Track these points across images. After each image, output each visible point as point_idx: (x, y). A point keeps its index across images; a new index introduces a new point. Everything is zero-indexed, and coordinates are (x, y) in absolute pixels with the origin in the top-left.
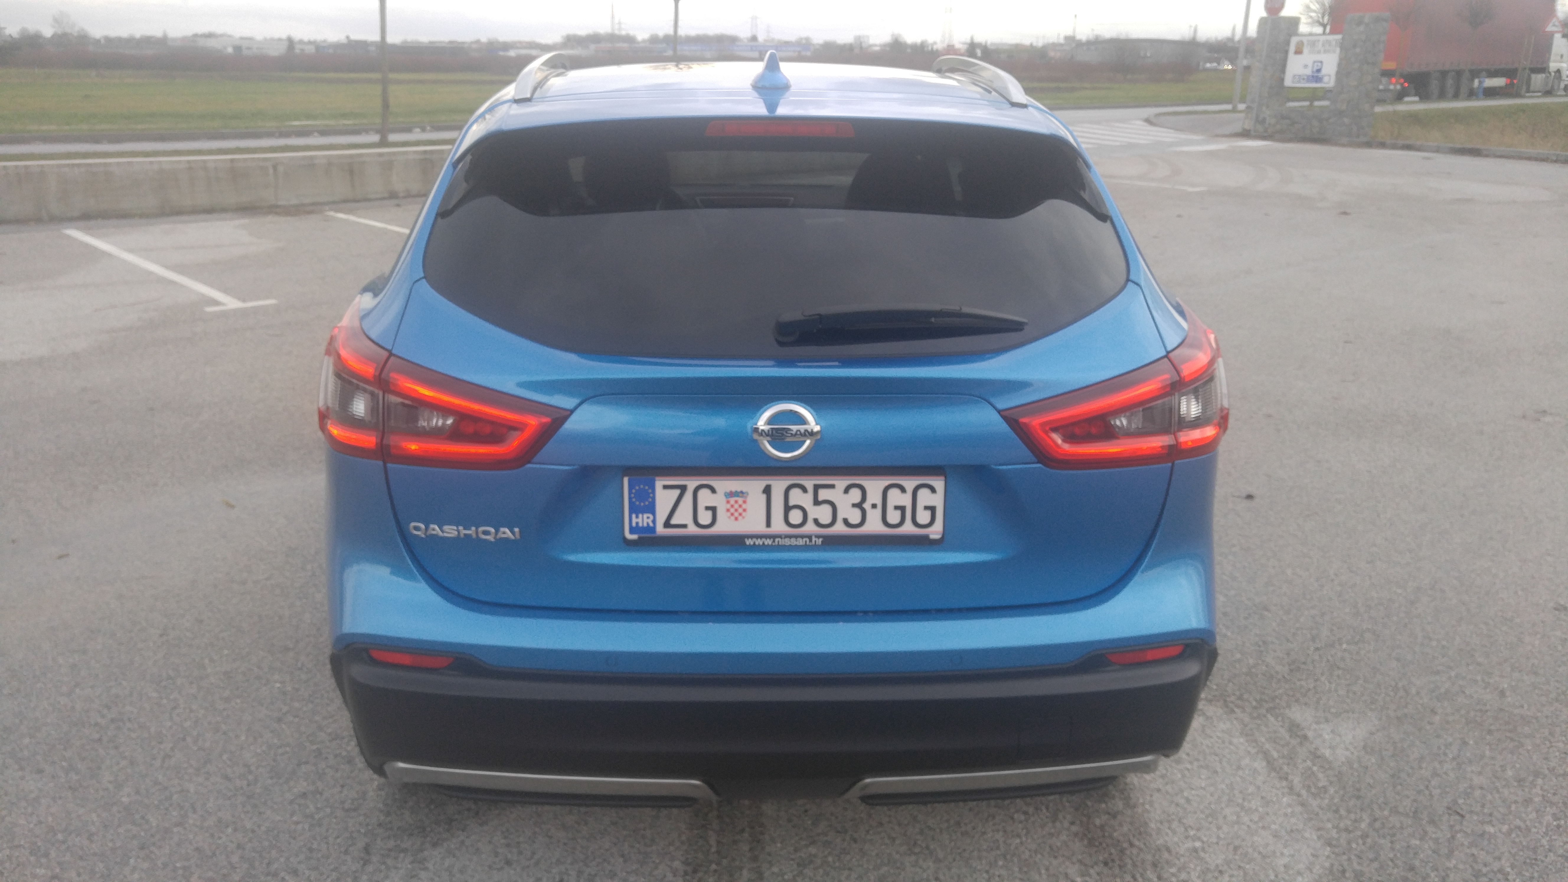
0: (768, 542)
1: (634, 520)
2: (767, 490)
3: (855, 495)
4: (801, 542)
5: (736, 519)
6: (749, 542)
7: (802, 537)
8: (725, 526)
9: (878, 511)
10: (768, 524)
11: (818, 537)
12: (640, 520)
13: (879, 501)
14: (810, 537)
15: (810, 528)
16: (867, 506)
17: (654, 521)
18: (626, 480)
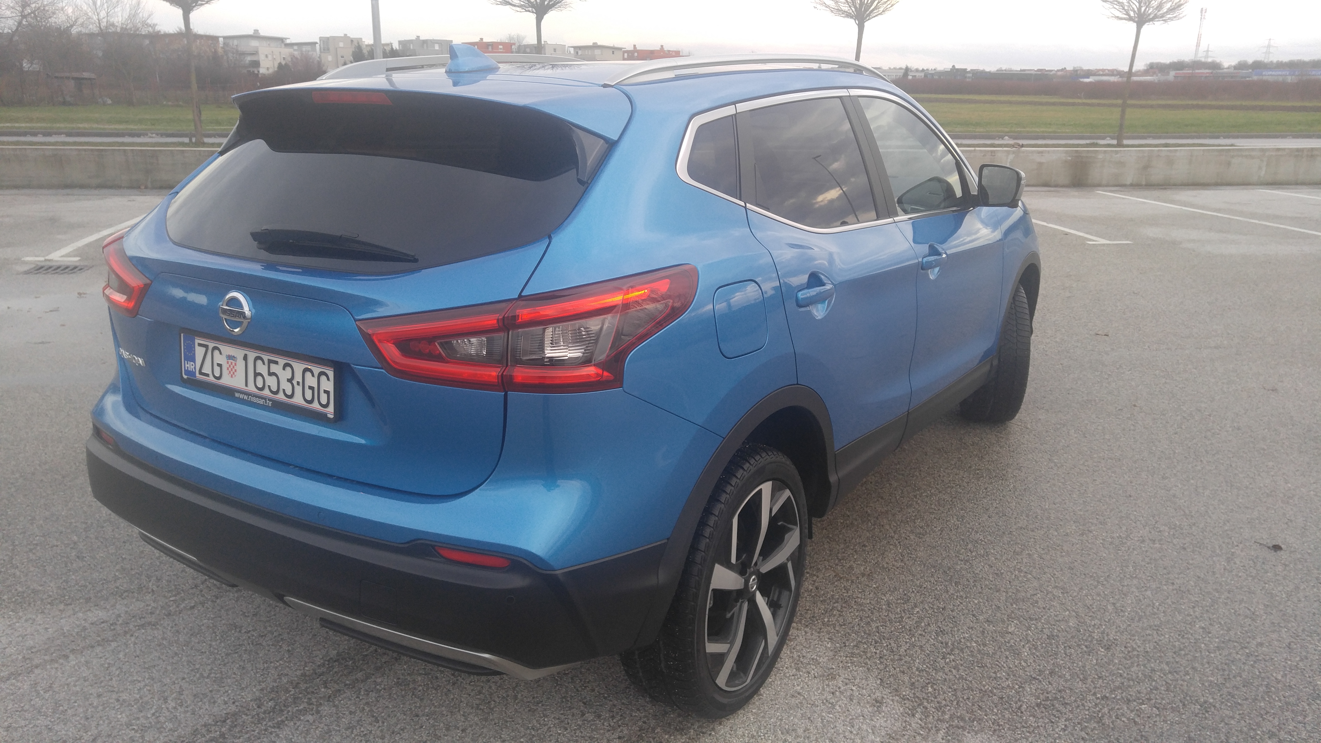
0: (246, 397)
1: (186, 365)
2: (245, 358)
3: (288, 373)
4: (261, 402)
5: (232, 377)
6: (237, 395)
7: (262, 398)
8: (226, 381)
9: (300, 387)
10: (246, 385)
11: (270, 400)
12: (189, 366)
13: (301, 381)
14: (265, 399)
15: (266, 392)
16: (295, 382)
17: (195, 368)
18: (182, 335)
